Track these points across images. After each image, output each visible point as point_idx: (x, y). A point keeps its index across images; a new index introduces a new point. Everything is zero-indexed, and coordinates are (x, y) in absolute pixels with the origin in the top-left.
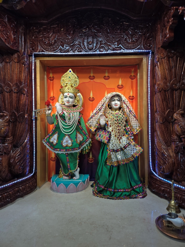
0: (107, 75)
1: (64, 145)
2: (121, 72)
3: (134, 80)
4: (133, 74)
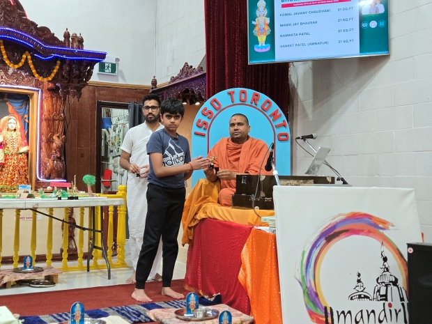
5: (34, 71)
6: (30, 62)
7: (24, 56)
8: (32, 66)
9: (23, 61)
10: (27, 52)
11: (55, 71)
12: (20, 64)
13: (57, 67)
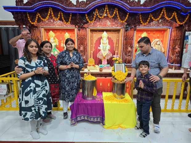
0: (154, 33)
2: (159, 32)
3: (163, 35)
4: (163, 33)
5: (177, 20)
6: (176, 16)
8: (176, 18)
9: (173, 16)
11: (187, 19)
13: (188, 17)
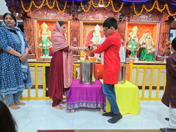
1: (134, 48)
3: (152, 30)
4: (152, 28)
5: (169, 12)
7: (165, 5)
8: (168, 10)
9: (164, 7)
10: (166, 4)
12: (163, 9)
